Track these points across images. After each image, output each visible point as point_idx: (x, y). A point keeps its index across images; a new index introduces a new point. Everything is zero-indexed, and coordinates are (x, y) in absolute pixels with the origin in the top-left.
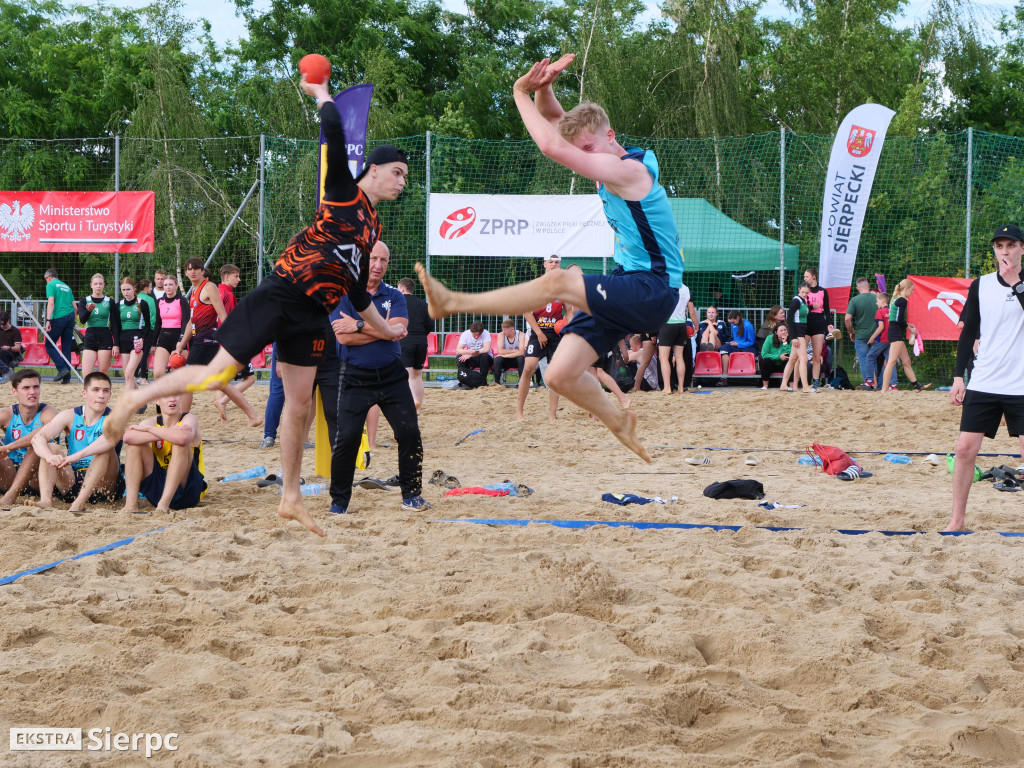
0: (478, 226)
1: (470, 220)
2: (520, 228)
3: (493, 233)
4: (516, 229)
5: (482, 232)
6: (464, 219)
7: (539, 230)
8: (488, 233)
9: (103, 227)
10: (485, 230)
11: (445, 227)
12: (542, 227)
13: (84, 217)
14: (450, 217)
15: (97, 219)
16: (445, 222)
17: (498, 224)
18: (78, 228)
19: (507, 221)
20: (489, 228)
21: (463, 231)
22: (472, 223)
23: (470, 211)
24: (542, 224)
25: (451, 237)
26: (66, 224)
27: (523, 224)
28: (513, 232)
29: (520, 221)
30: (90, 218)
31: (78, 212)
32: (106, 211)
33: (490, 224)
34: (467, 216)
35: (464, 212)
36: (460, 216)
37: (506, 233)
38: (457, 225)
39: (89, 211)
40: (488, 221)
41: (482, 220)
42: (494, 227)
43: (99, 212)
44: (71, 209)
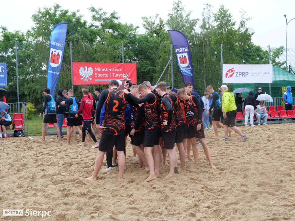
0: (235, 74)
1: (233, 72)
2: (246, 75)
3: (239, 76)
4: (245, 75)
5: (236, 76)
6: (232, 72)
7: (251, 75)
8: (238, 76)
9: (118, 75)
10: (237, 75)
11: (227, 74)
12: (252, 74)
13: (111, 72)
14: (228, 72)
15: (116, 73)
16: (227, 73)
17: (240, 73)
18: (109, 76)
19: (243, 73)
20: (238, 75)
21: (231, 76)
22: (233, 73)
23: (233, 70)
24: (252, 73)
25: (228, 78)
26: (105, 74)
27: (247, 73)
28: (245, 76)
29: (246, 72)
30: (113, 72)
31: (109, 70)
32: (120, 70)
33: (238, 74)
34: (232, 71)
35: (231, 70)
36: (230, 71)
37: (243, 76)
38: (230, 74)
39: (113, 70)
40: (238, 73)
41: (236, 72)
42: (239, 74)
43: (117, 70)
44: (106, 69)
